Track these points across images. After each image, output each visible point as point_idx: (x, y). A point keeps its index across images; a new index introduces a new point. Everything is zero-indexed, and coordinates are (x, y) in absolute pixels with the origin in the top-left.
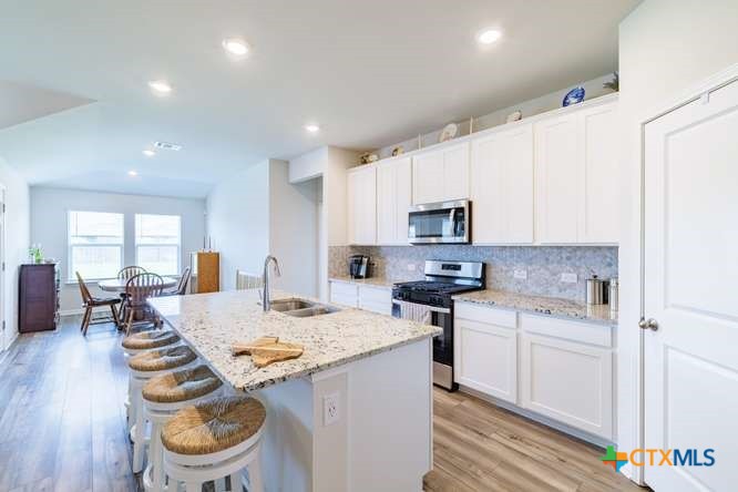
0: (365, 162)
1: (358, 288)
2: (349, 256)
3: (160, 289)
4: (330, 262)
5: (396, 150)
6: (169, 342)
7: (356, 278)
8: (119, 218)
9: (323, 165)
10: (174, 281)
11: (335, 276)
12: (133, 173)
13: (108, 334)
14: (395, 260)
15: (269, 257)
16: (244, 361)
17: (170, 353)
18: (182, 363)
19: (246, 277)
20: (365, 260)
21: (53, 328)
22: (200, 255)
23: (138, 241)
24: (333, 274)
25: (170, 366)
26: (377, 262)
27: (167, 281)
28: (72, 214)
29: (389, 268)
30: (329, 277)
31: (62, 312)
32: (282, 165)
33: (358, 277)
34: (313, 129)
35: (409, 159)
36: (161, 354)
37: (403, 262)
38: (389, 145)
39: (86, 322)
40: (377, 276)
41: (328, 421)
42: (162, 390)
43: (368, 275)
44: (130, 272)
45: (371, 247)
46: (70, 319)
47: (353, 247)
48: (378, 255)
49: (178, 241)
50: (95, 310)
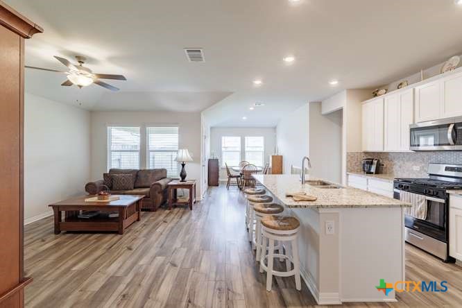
0: (376, 95)
1: (367, 180)
2: (363, 158)
3: (256, 172)
4: (347, 162)
5: (401, 84)
6: (261, 193)
7: (367, 173)
8: (239, 139)
9: (344, 102)
10: (261, 169)
11: (351, 171)
12: (244, 118)
13: (236, 191)
14: (402, 162)
15: (305, 158)
16: (290, 199)
17: (262, 197)
18: (267, 201)
19: (296, 169)
20: (375, 162)
21: (218, 186)
22: (273, 156)
23: (246, 149)
24: (350, 170)
25: (262, 202)
26: (385, 163)
27: (259, 169)
28: (223, 138)
29: (396, 168)
30: (347, 171)
31: (220, 179)
32: (316, 105)
33: (369, 173)
34: (334, 83)
35: (412, 89)
36: (258, 197)
37: (408, 164)
38: (395, 81)
39: (228, 184)
40: (386, 173)
41: (328, 232)
42: (260, 208)
43: (378, 172)
44: (243, 163)
45: (381, 153)
46: (223, 183)
47: (366, 153)
48: (387, 158)
49: (262, 149)
50: (232, 179)
